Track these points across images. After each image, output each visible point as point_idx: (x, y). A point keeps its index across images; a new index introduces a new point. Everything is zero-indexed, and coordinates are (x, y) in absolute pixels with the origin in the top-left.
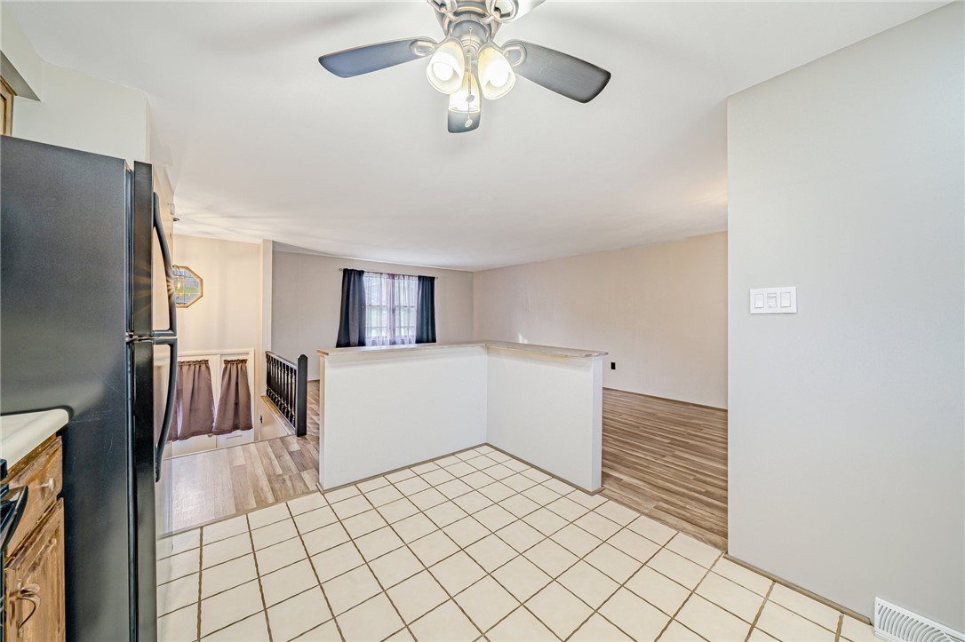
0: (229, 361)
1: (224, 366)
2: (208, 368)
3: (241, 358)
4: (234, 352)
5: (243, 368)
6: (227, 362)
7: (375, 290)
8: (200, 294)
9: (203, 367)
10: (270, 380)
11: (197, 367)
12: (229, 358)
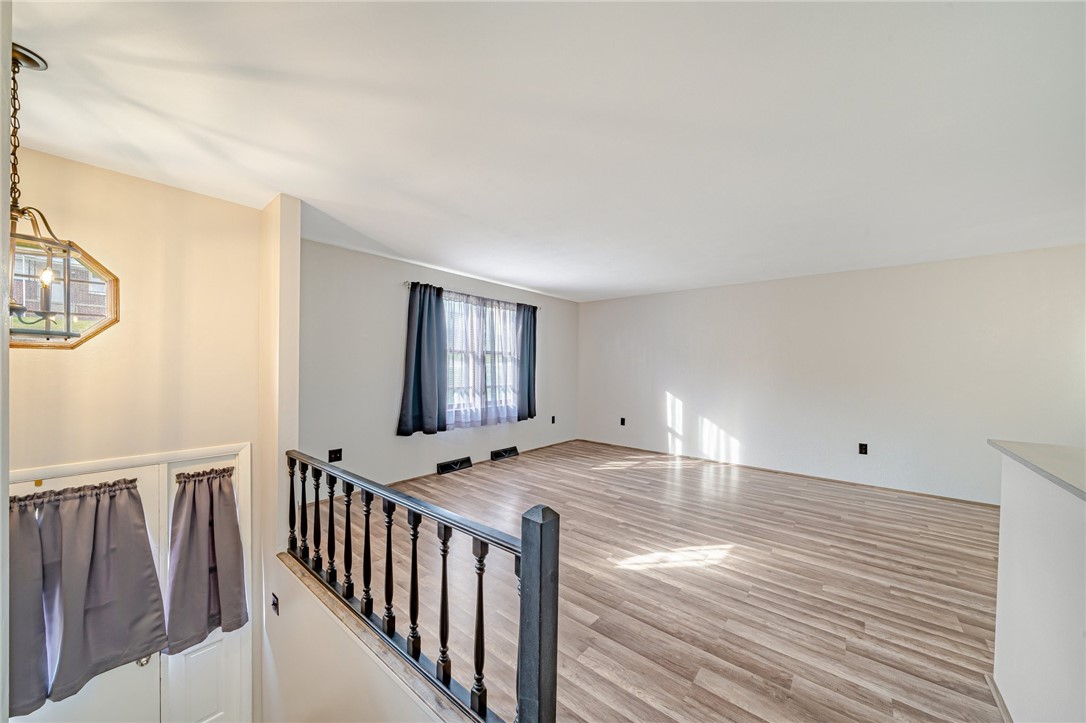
0: (189, 477)
1: (176, 487)
2: (136, 499)
3: (219, 465)
4: (199, 456)
5: (226, 489)
6: (183, 479)
7: (458, 321)
8: (109, 316)
9: (123, 498)
10: (297, 514)
11: (105, 500)
12: (191, 470)
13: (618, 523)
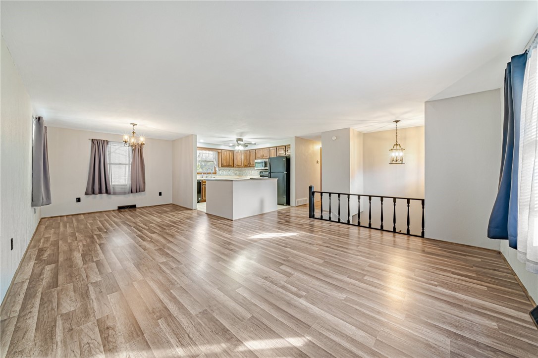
13: (290, 248)
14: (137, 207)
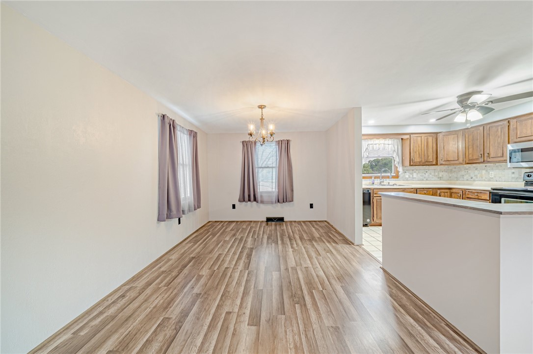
14: (285, 220)
